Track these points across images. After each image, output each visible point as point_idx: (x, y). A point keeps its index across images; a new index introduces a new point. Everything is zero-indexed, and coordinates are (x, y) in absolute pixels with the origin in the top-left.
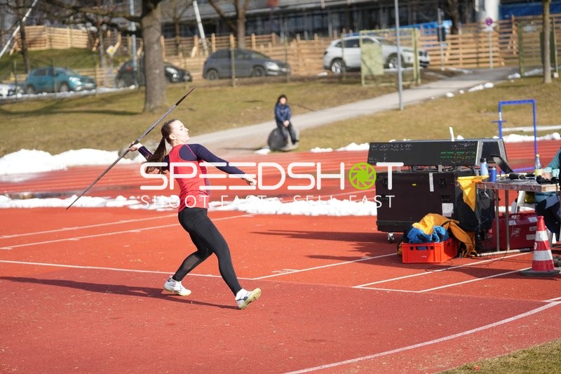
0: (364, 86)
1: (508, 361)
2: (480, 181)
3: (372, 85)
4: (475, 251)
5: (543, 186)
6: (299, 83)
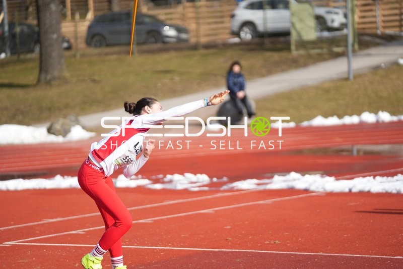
0: (295, 53)
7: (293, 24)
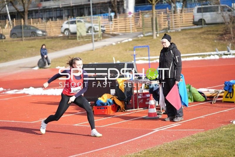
0: (78, 40)
1: (138, 155)
2: (126, 80)
3: (82, 40)
4: (124, 109)
5: (152, 81)
7: (78, 30)
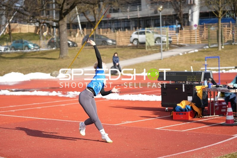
0: (147, 50)
2: (205, 88)
3: (150, 50)
4: (201, 116)
5: (230, 90)
6: (120, 48)
7: (146, 40)
